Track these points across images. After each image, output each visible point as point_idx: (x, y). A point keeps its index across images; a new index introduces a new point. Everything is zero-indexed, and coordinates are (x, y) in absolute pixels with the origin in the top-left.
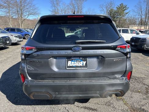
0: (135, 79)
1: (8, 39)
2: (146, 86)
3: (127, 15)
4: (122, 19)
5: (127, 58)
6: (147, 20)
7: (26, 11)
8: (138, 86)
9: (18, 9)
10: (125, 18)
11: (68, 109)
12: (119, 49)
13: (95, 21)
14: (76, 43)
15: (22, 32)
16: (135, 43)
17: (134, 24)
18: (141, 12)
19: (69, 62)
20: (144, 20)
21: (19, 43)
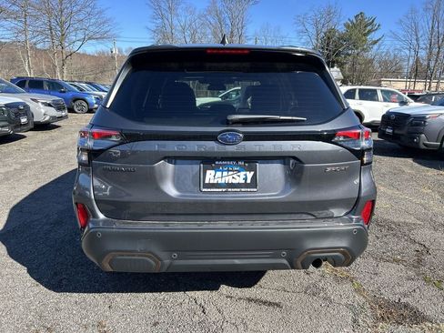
0: (390, 229)
1: (24, 110)
2: (418, 247)
3: (375, 47)
4: (360, 60)
5: (362, 164)
6: (432, 64)
7: (76, 30)
8: (395, 245)
9: (52, 21)
10: (369, 55)
11: (203, 304)
12: (341, 139)
13: (278, 65)
14: (227, 123)
15: (64, 92)
16: (393, 129)
17: (396, 73)
18: (417, 40)
19: (208, 172)
20: (426, 63)
21: (56, 124)
